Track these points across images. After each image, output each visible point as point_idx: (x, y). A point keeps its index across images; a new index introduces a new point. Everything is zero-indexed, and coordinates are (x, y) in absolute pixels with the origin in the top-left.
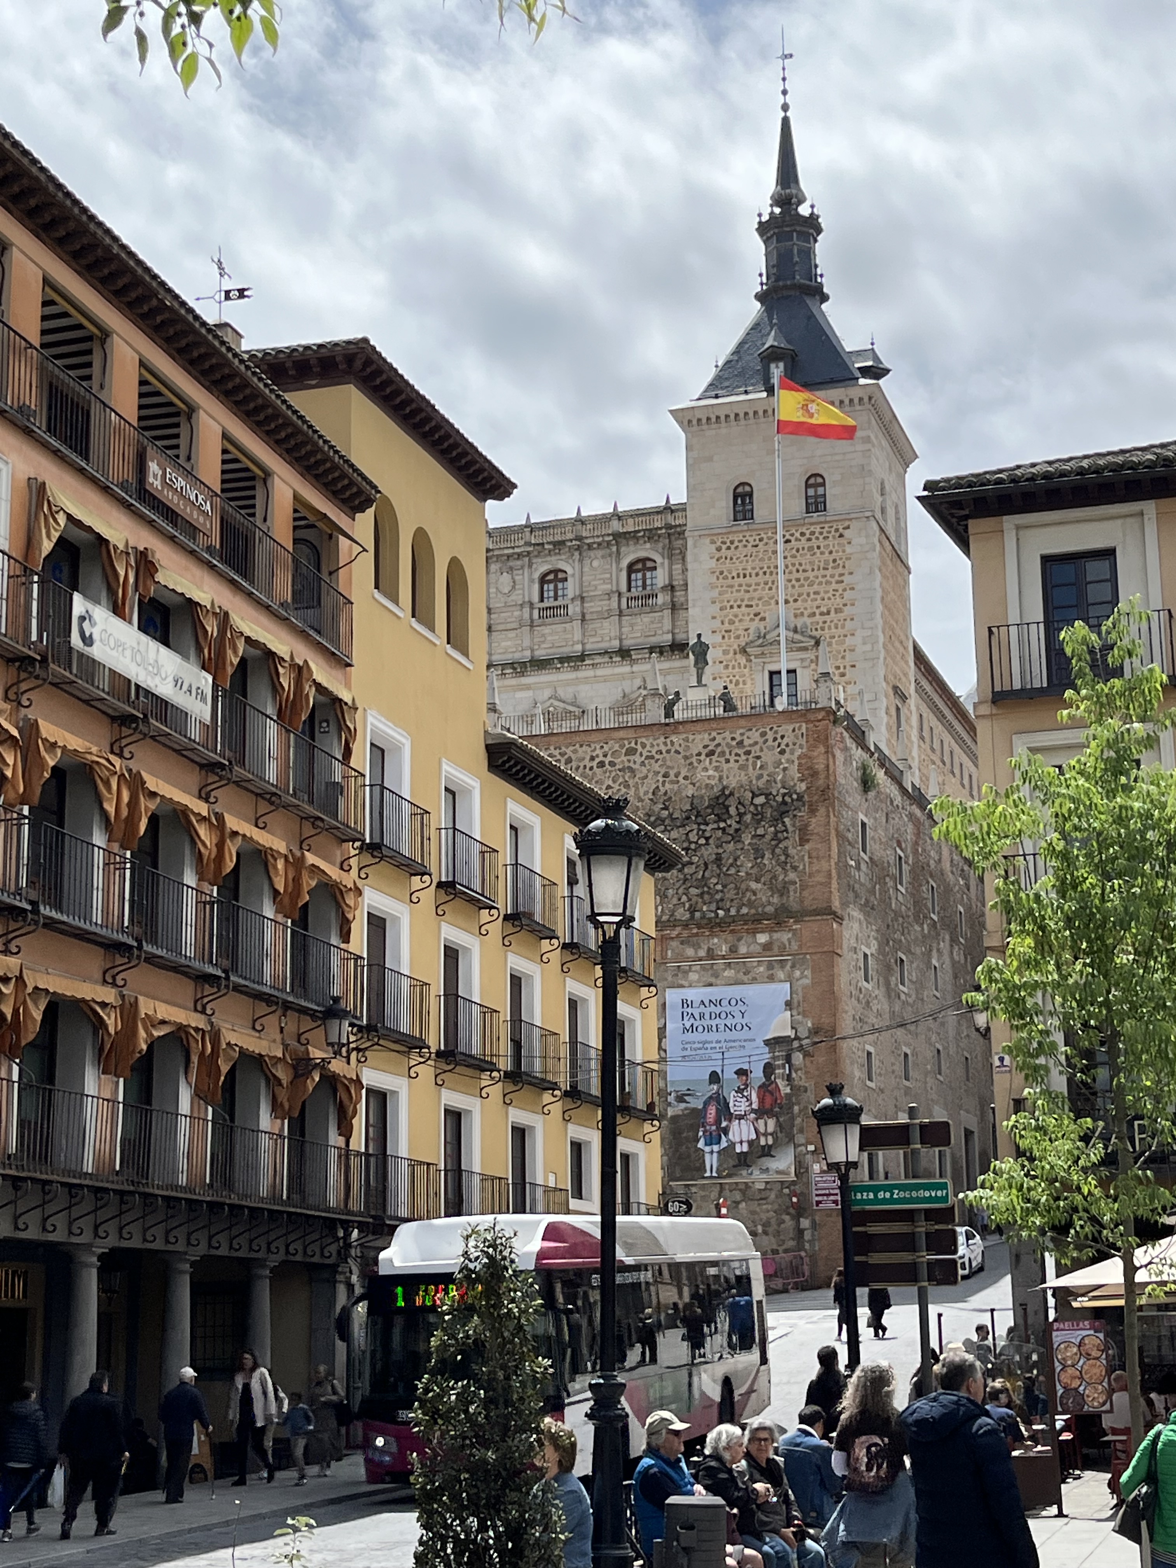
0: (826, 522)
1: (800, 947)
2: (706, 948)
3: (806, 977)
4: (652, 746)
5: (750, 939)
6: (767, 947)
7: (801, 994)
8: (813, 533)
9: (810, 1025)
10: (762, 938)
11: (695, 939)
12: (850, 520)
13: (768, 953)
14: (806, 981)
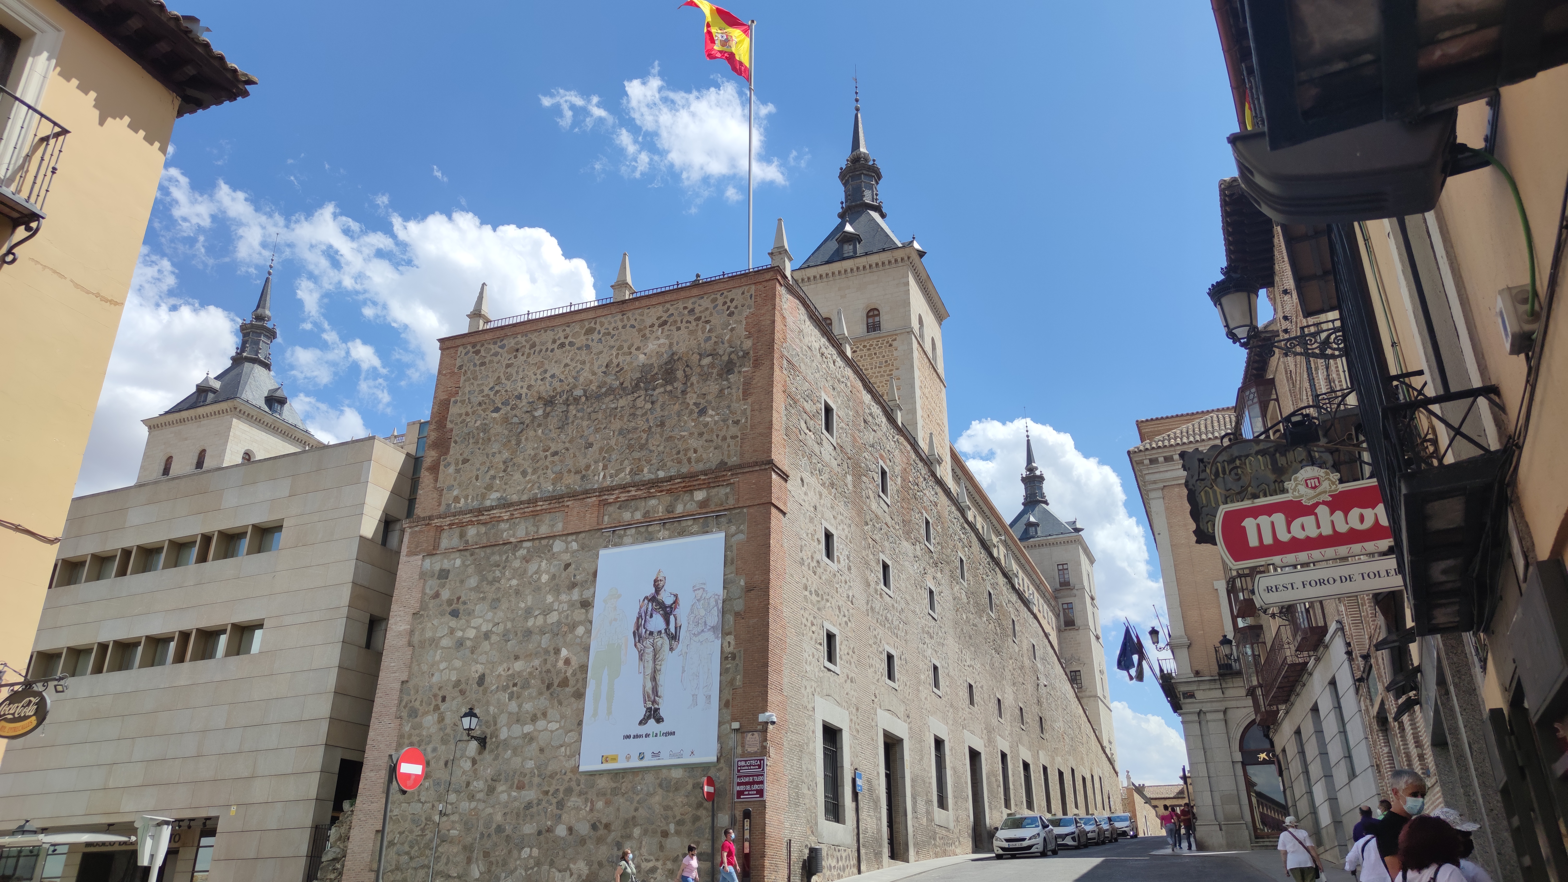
0: (880, 338)
1: (738, 500)
2: (643, 511)
3: (742, 532)
4: (610, 323)
5: (687, 497)
6: (703, 504)
7: (735, 551)
8: (871, 345)
9: (742, 583)
10: (700, 495)
11: (633, 503)
12: (896, 335)
13: (704, 511)
14: (741, 537)
